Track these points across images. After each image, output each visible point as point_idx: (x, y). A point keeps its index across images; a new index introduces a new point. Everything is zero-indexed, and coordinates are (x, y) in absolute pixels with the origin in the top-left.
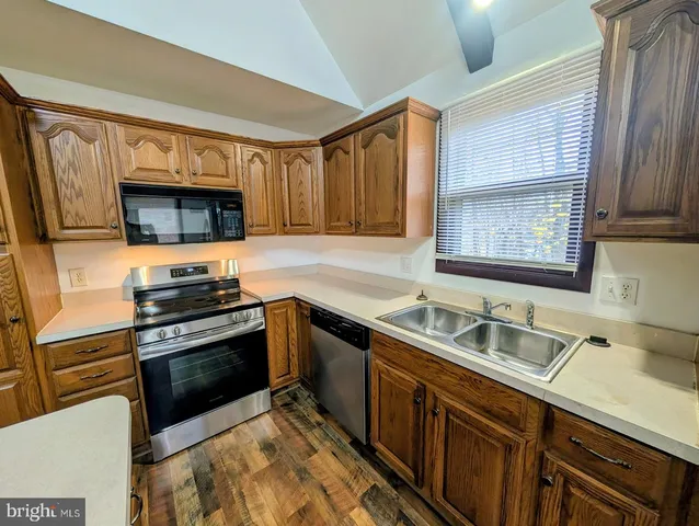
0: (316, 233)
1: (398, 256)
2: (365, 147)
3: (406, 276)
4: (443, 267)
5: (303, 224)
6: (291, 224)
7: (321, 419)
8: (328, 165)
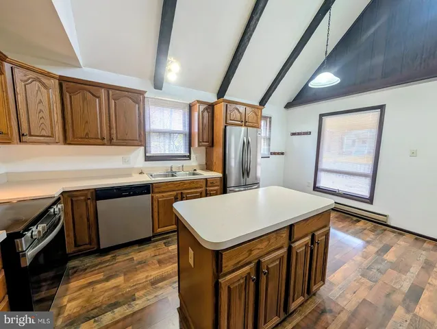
1: (121, 157)
2: (115, 100)
4: (147, 159)
5: (44, 136)
6: (30, 135)
7: (110, 256)
8: (70, 97)
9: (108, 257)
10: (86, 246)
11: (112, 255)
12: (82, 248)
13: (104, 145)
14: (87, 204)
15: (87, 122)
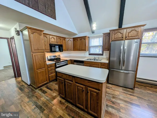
0: (72, 51)
1: (84, 54)
2: (80, 40)
3: (85, 56)
4: (90, 54)
6: (68, 49)
8: (74, 41)
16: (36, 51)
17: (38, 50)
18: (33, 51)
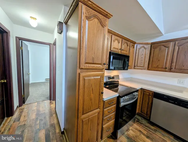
2: (179, 46)
5: (141, 67)
6: (137, 66)
7: (154, 128)
8: (154, 50)
9: (152, 127)
10: (144, 114)
11: (155, 129)
12: (143, 114)
13: (166, 71)
14: (149, 97)
15: (159, 60)
16: (87, 65)
17: (93, 64)
18: (81, 67)
